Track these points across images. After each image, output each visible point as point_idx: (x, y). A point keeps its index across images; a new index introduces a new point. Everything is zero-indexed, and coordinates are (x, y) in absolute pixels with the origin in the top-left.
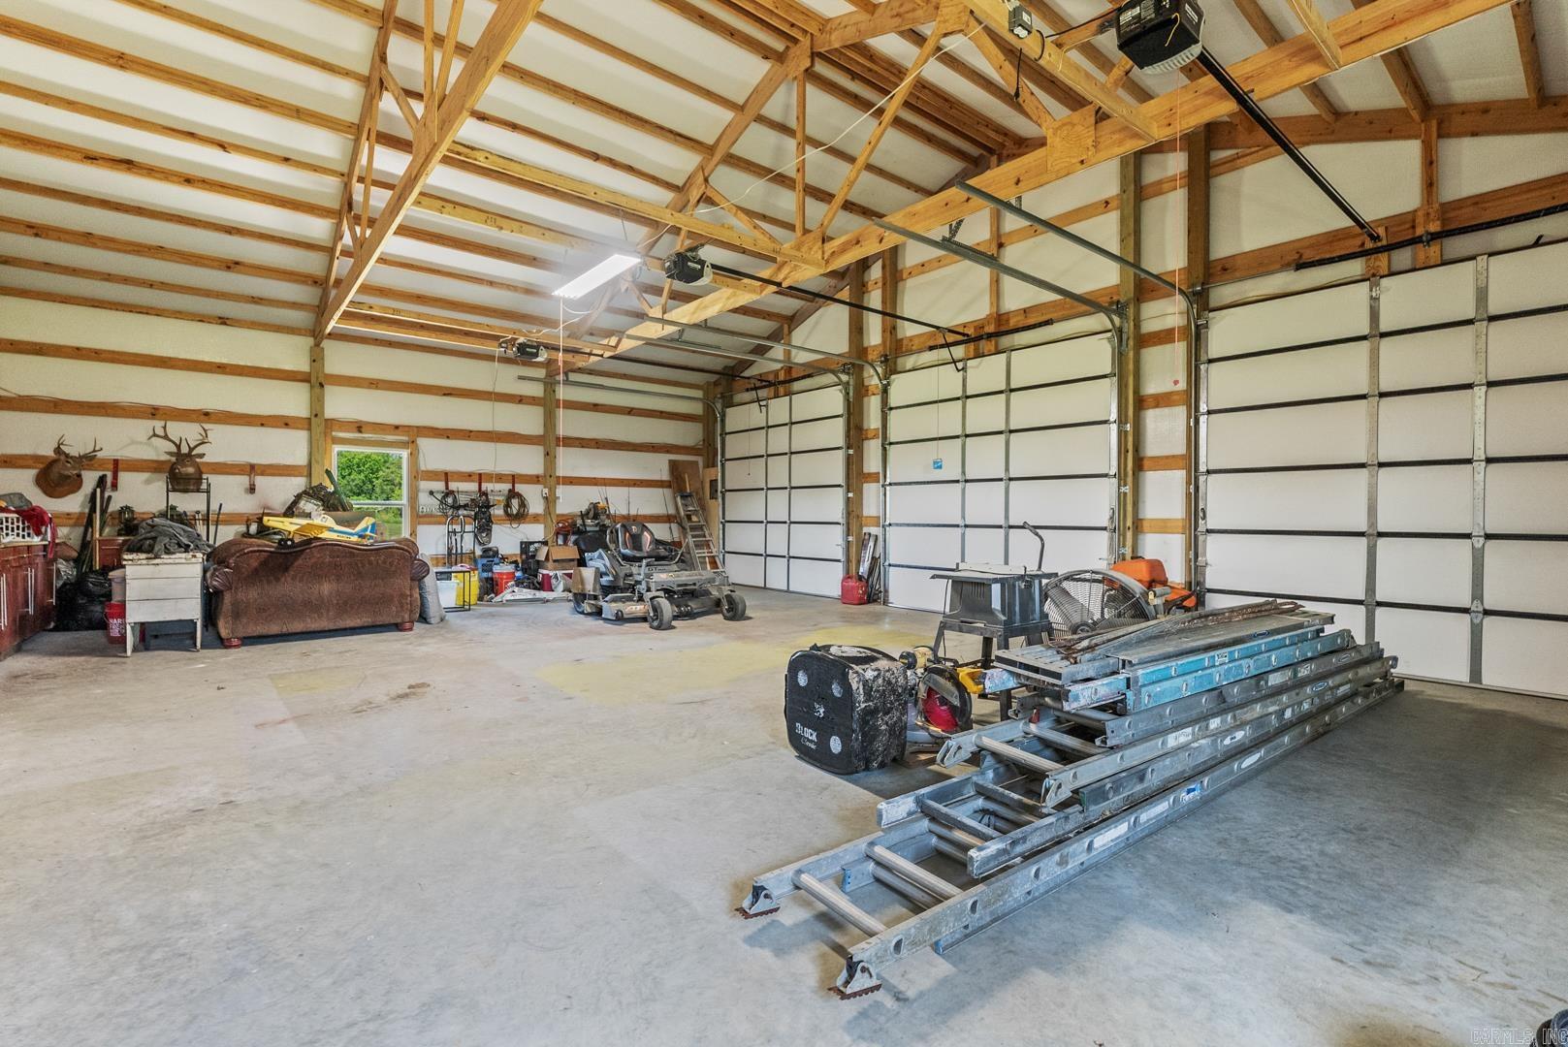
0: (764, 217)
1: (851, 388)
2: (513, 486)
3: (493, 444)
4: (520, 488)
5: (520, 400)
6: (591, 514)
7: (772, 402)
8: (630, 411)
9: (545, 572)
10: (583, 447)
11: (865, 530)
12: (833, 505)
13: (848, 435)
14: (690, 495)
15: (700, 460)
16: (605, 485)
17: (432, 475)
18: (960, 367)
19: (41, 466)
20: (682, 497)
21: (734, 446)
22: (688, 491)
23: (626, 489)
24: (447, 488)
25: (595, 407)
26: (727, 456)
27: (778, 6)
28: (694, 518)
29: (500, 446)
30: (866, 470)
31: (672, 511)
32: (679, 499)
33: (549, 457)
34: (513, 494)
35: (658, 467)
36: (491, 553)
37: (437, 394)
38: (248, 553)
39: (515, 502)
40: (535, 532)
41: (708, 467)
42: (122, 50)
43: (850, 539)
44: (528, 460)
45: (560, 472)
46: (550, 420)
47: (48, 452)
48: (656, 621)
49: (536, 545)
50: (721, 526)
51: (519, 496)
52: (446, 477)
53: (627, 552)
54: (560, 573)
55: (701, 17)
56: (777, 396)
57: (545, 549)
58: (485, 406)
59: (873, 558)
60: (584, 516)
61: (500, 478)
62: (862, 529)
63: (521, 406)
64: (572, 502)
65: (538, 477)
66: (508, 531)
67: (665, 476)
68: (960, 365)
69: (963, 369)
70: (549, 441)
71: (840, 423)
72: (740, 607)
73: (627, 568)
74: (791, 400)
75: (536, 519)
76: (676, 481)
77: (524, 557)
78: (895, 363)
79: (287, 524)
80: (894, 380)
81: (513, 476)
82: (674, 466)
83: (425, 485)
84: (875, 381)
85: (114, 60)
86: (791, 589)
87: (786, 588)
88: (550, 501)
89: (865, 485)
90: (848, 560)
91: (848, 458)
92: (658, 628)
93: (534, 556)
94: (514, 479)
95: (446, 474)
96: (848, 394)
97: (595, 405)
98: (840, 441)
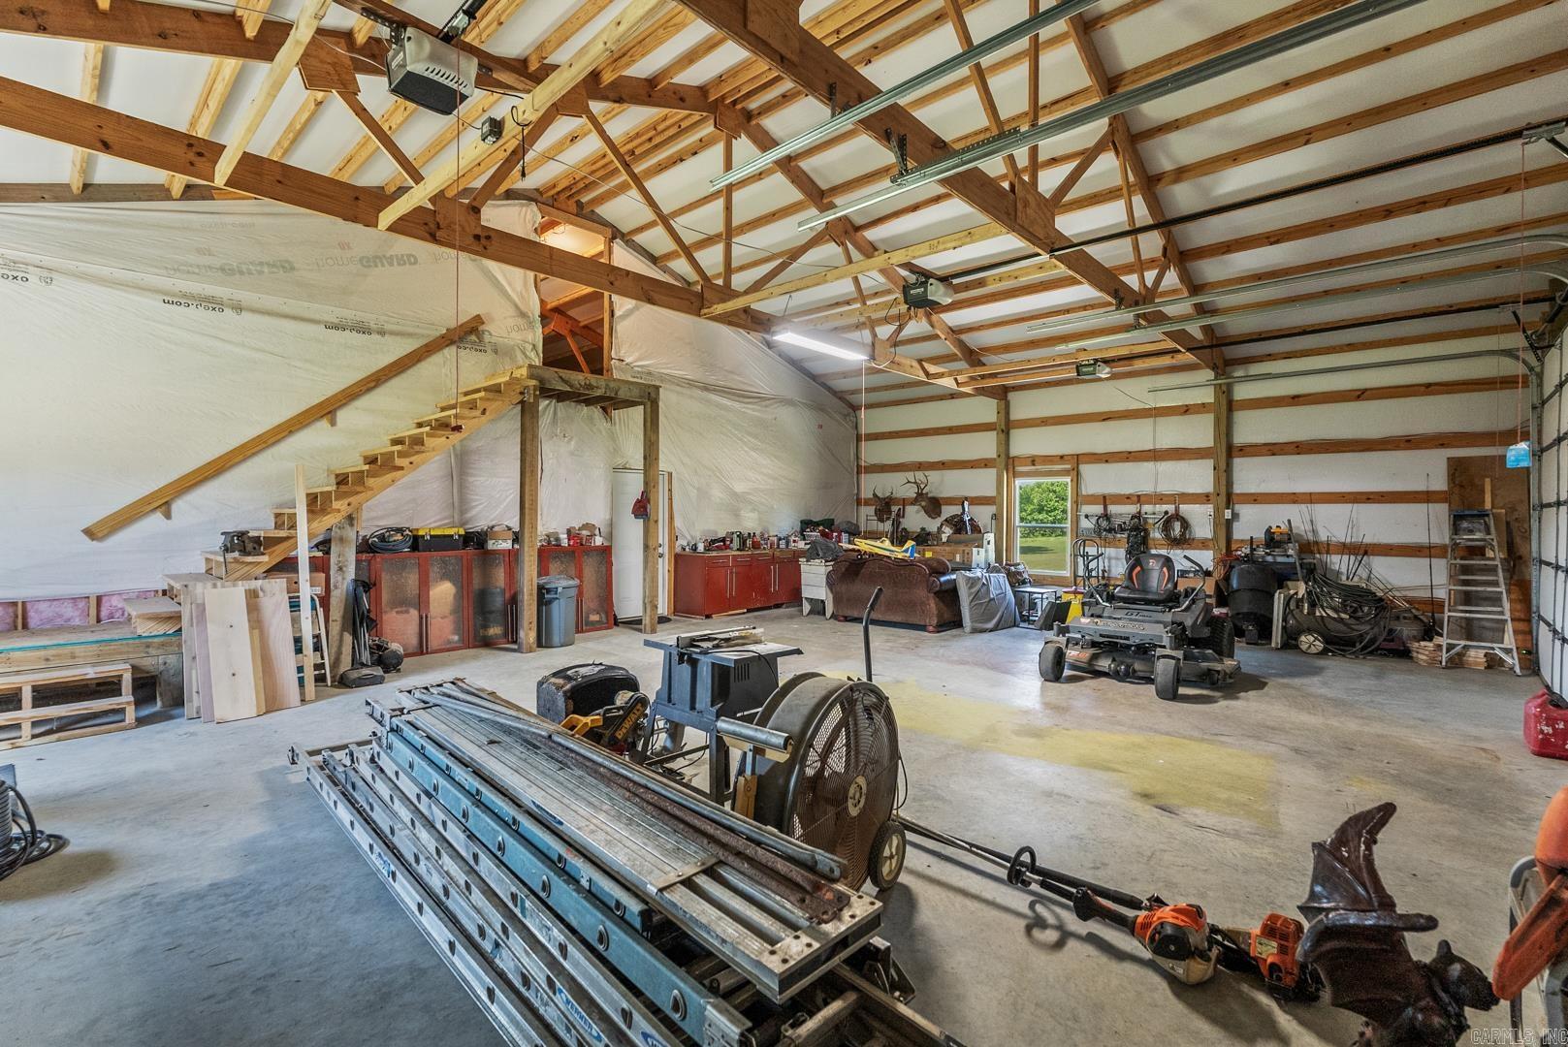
2: (1177, 507)
3: (1153, 463)
4: (1185, 509)
5: (1187, 410)
8: (1361, 395)
17: (1092, 499)
22: (1488, 506)
24: (1104, 511)
28: (1490, 553)
29: (1162, 464)
33: (1224, 470)
34: (1175, 516)
37: (1097, 421)
39: (1177, 526)
44: (1195, 477)
45: (1239, 489)
46: (1224, 428)
51: (1182, 517)
52: (1105, 500)
61: (1163, 498)
63: (1186, 418)
64: (1259, 523)
65: (1206, 495)
70: (1218, 453)
76: (1462, 491)
81: (1179, 496)
82: (1459, 467)
83: (1086, 509)
88: (1217, 524)
94: (1179, 499)
95: (1104, 497)
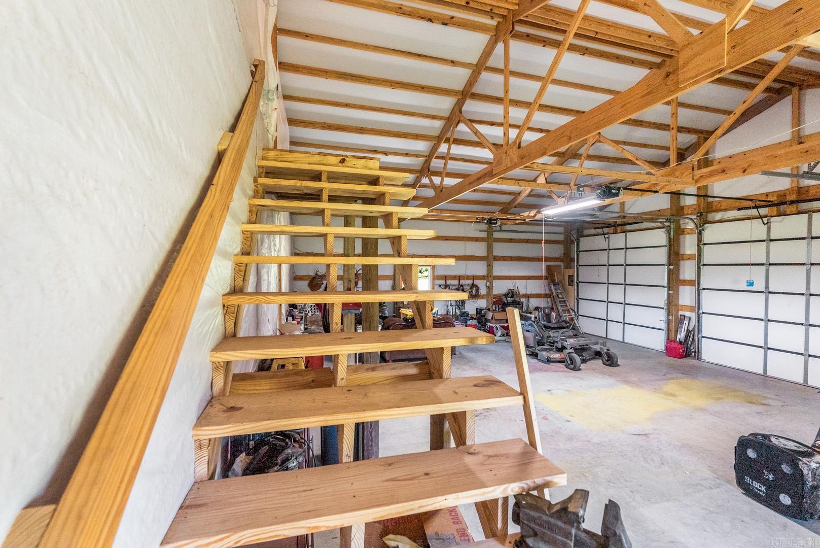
0: (624, 143)
1: (672, 230)
2: (473, 281)
3: (464, 262)
4: (476, 282)
5: (477, 239)
6: (510, 295)
7: (612, 236)
9: (491, 325)
10: (505, 261)
11: (681, 313)
12: (660, 297)
13: (669, 258)
14: (558, 284)
15: (562, 264)
16: (515, 279)
17: (440, 278)
18: (765, 222)
19: (310, 279)
20: (555, 285)
21: (584, 259)
22: (556, 281)
23: (525, 281)
24: (446, 283)
25: (511, 240)
26: (581, 263)
27: (669, 44)
28: (560, 296)
29: (468, 262)
30: (681, 277)
31: (548, 292)
32: (552, 286)
33: (489, 266)
34: (473, 285)
35: (541, 269)
36: (466, 314)
37: (442, 240)
38: (398, 324)
39: (474, 289)
40: (482, 303)
41: (567, 268)
42: (362, 126)
43: (670, 317)
44: (479, 269)
45: (495, 274)
46: (490, 249)
47: (312, 273)
48: (572, 366)
49: (485, 310)
50: (576, 301)
51: (476, 286)
52: (446, 278)
53: (545, 323)
54: (498, 326)
55: (617, 58)
56: (615, 232)
57: (491, 314)
58: (461, 243)
59: (688, 330)
60: (506, 295)
61: (468, 278)
62: (678, 312)
63: (477, 243)
64: (500, 288)
65: (484, 276)
66: (471, 303)
67: (544, 274)
68: (765, 220)
69: (768, 223)
70: (490, 259)
71: (665, 250)
72: (615, 360)
73: (546, 333)
74: (626, 236)
75: (483, 297)
76: (550, 276)
77: (478, 316)
78: (707, 216)
79: (408, 312)
80: (707, 227)
81: (473, 276)
82: (549, 268)
83: (437, 282)
84: (691, 225)
85: (359, 131)
86: (625, 341)
87: (622, 340)
88: (490, 289)
89: (681, 287)
90: (669, 330)
91: (669, 270)
92: (573, 369)
93: (484, 316)
94: (474, 278)
95: (446, 276)
96: (670, 234)
97: (511, 239)
98: (664, 260)
